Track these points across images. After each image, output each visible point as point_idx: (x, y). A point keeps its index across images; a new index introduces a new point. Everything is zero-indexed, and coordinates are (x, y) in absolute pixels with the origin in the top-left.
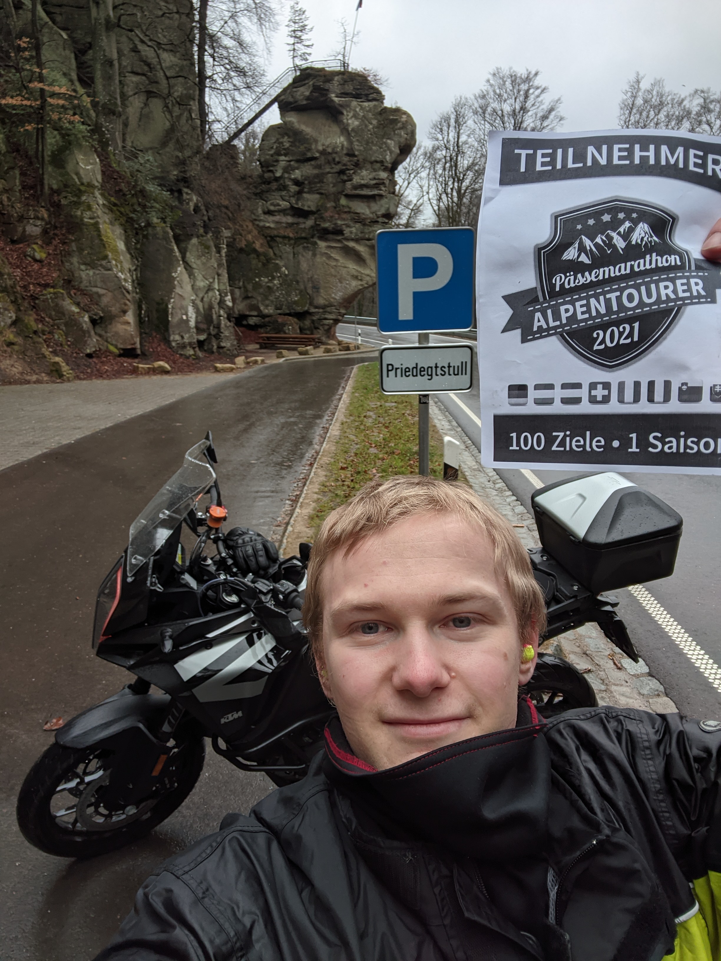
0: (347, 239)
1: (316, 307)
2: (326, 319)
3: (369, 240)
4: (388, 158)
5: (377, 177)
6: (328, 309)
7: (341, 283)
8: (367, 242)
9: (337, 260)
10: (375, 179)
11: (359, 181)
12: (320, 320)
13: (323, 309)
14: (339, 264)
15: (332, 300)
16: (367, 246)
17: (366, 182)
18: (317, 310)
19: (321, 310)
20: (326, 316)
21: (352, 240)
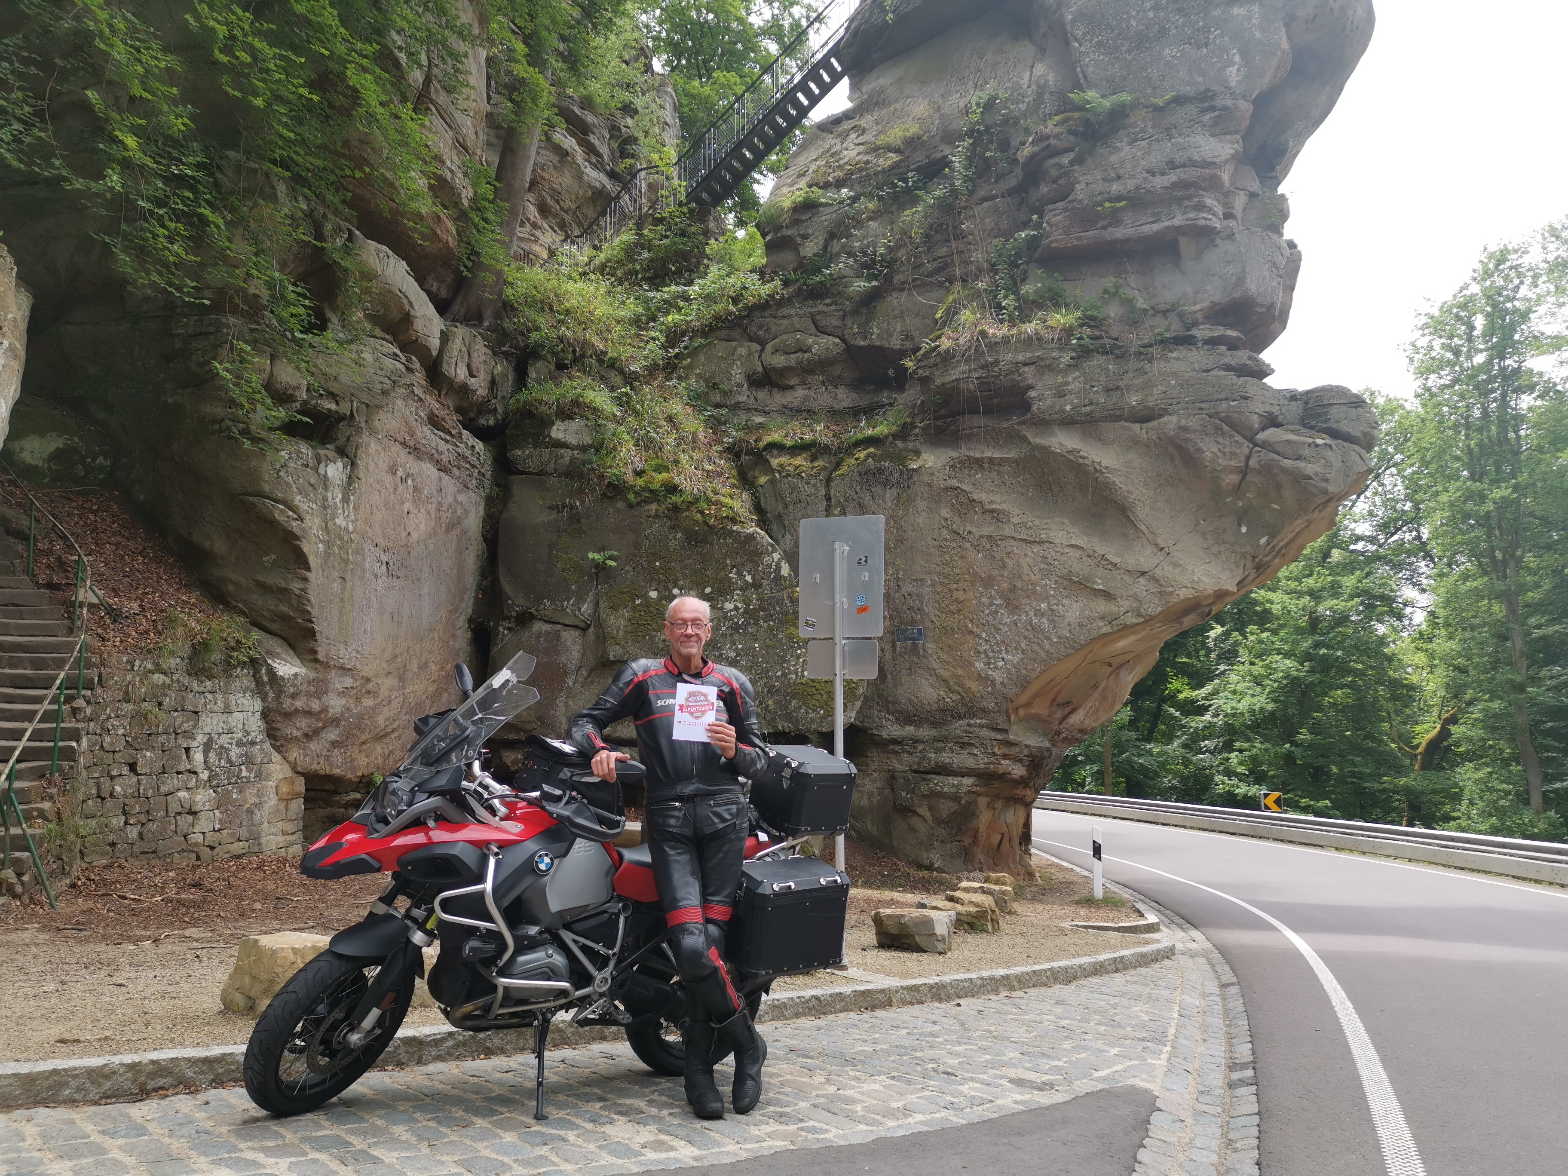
0: (1044, 424)
1: (907, 718)
2: (943, 770)
3: (1144, 417)
4: (1233, 74)
5: (1179, 159)
6: (958, 727)
7: (1014, 608)
8: (1136, 427)
9: (997, 516)
10: (1172, 165)
11: (1099, 187)
12: (923, 773)
13: (935, 724)
14: (1008, 531)
15: (974, 686)
16: (1135, 443)
17: (1131, 184)
18: (909, 730)
19: (925, 732)
20: (946, 757)
21: (1068, 422)
